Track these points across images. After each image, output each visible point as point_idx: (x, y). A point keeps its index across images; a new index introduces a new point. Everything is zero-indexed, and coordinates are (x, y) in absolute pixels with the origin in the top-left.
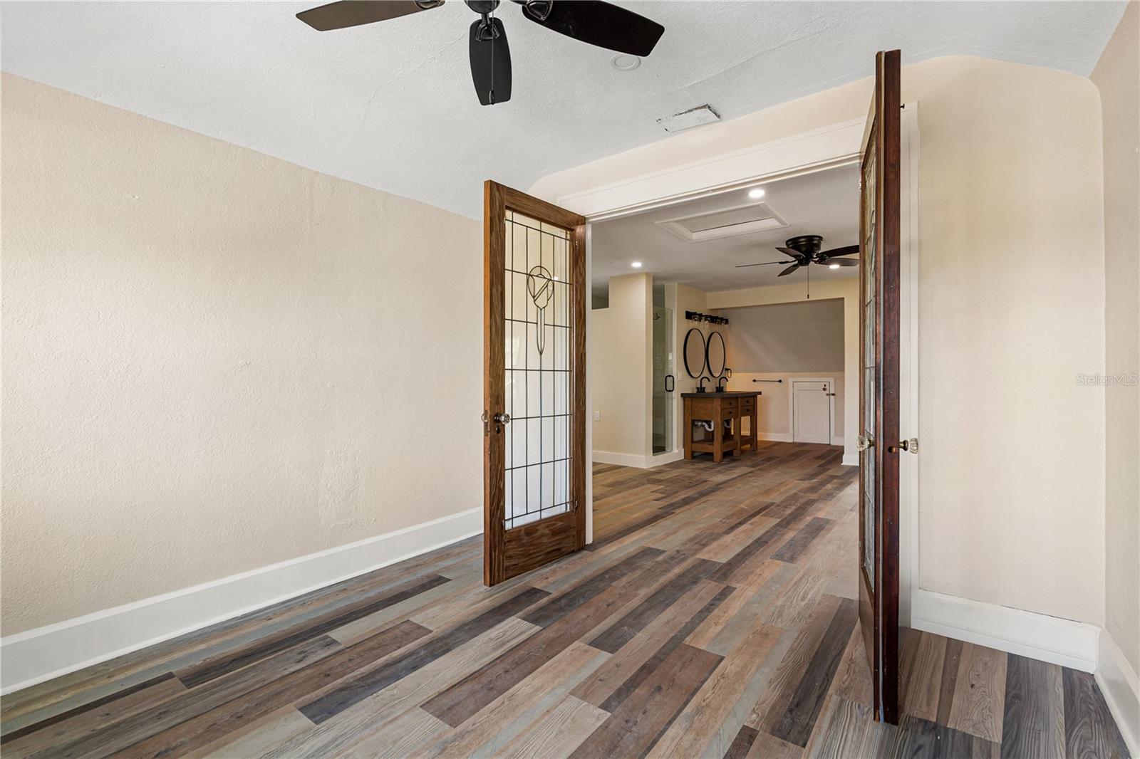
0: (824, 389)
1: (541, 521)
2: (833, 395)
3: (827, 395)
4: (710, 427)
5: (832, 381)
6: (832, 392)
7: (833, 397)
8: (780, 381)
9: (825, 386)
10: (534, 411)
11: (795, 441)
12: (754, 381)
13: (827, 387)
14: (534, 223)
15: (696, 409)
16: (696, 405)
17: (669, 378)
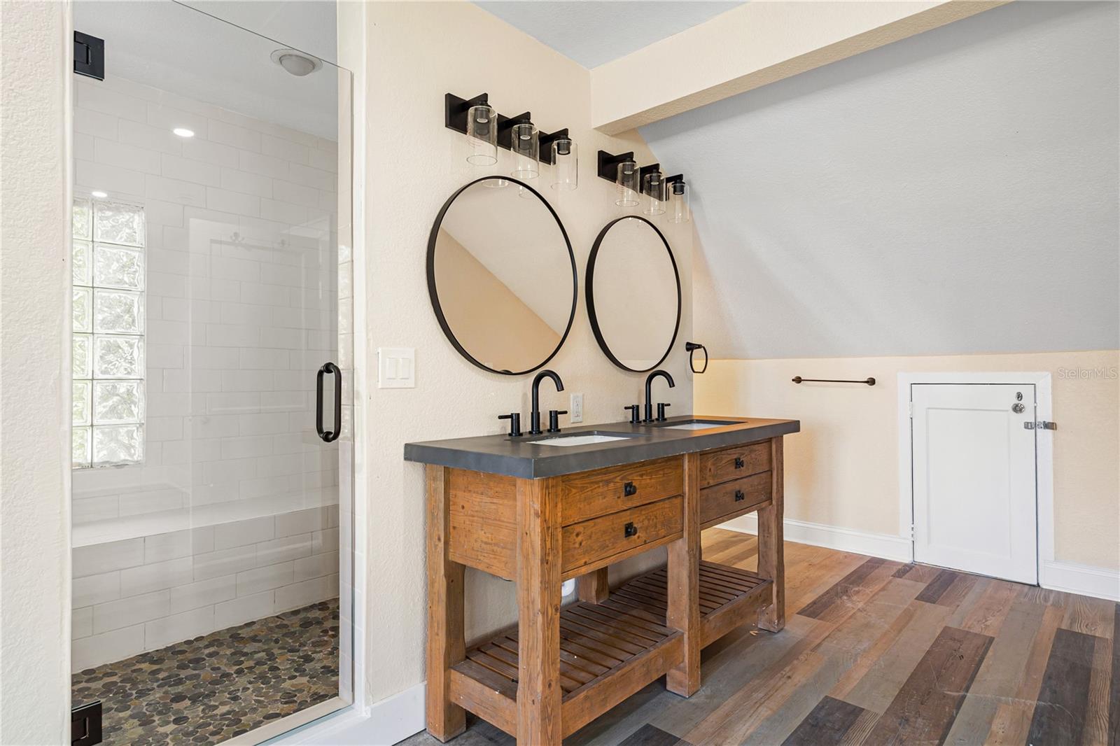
0: (1017, 409)
2: (1049, 426)
3: (1027, 425)
5: (1044, 381)
6: (1045, 415)
7: (1049, 432)
8: (871, 382)
9: (1019, 396)
11: (919, 559)
12: (798, 380)
13: (1027, 402)
15: (458, 519)
16: (460, 497)
17: (329, 379)
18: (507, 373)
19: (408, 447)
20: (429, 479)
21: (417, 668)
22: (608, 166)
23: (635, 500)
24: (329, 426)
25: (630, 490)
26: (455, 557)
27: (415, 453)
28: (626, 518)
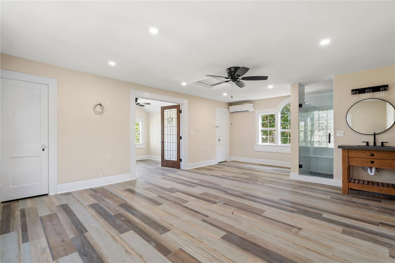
1: (170, 160)
4: (371, 172)
10: (169, 141)
14: (169, 110)
18: (368, 134)
23: (374, 157)
25: (372, 155)
27: (339, 147)
28: (372, 160)
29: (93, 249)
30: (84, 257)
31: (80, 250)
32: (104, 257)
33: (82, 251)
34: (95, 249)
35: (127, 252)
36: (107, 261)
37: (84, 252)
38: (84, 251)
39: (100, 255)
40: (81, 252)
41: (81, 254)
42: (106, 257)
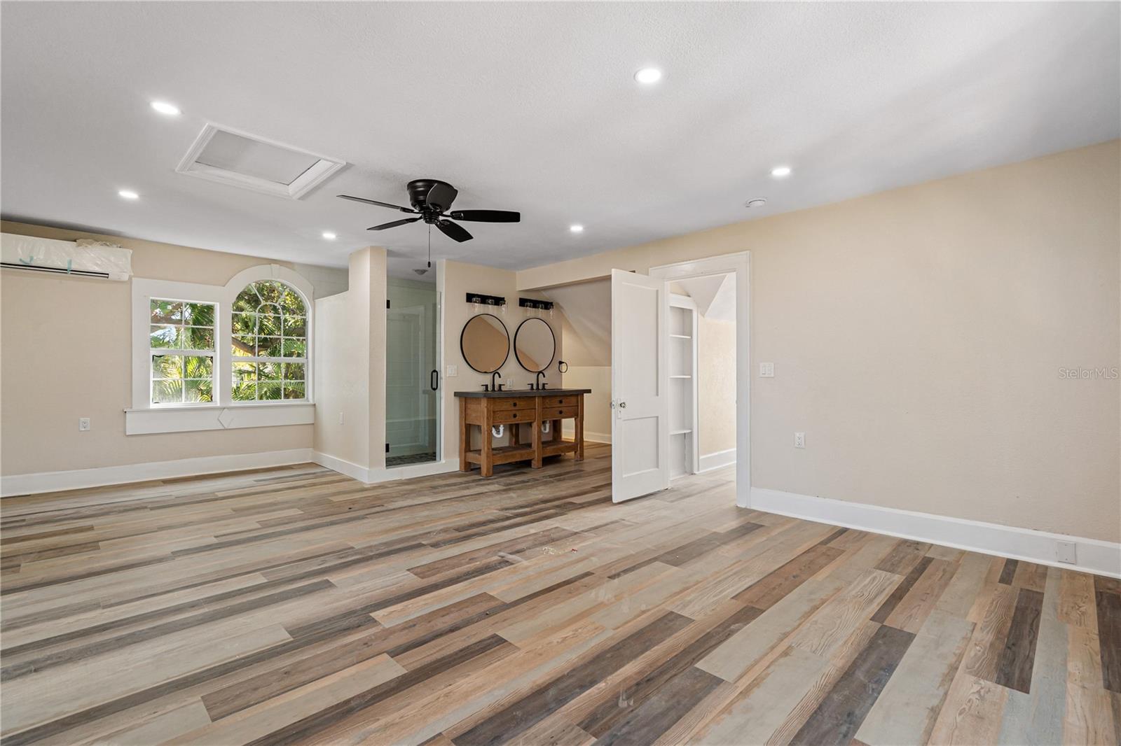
15: (469, 412)
16: (469, 406)
17: (435, 374)
18: (486, 372)
19: (455, 393)
20: (460, 401)
21: (457, 453)
22: (523, 302)
23: (516, 408)
24: (434, 386)
25: (515, 405)
26: (467, 422)
27: (456, 394)
28: (514, 412)
29: (821, 711)
30: (857, 712)
31: (841, 736)
32: (828, 680)
33: (844, 729)
34: (816, 706)
35: (786, 654)
36: (833, 673)
37: (841, 724)
38: (838, 725)
39: (827, 690)
40: (849, 728)
41: (852, 726)
42: (823, 678)
